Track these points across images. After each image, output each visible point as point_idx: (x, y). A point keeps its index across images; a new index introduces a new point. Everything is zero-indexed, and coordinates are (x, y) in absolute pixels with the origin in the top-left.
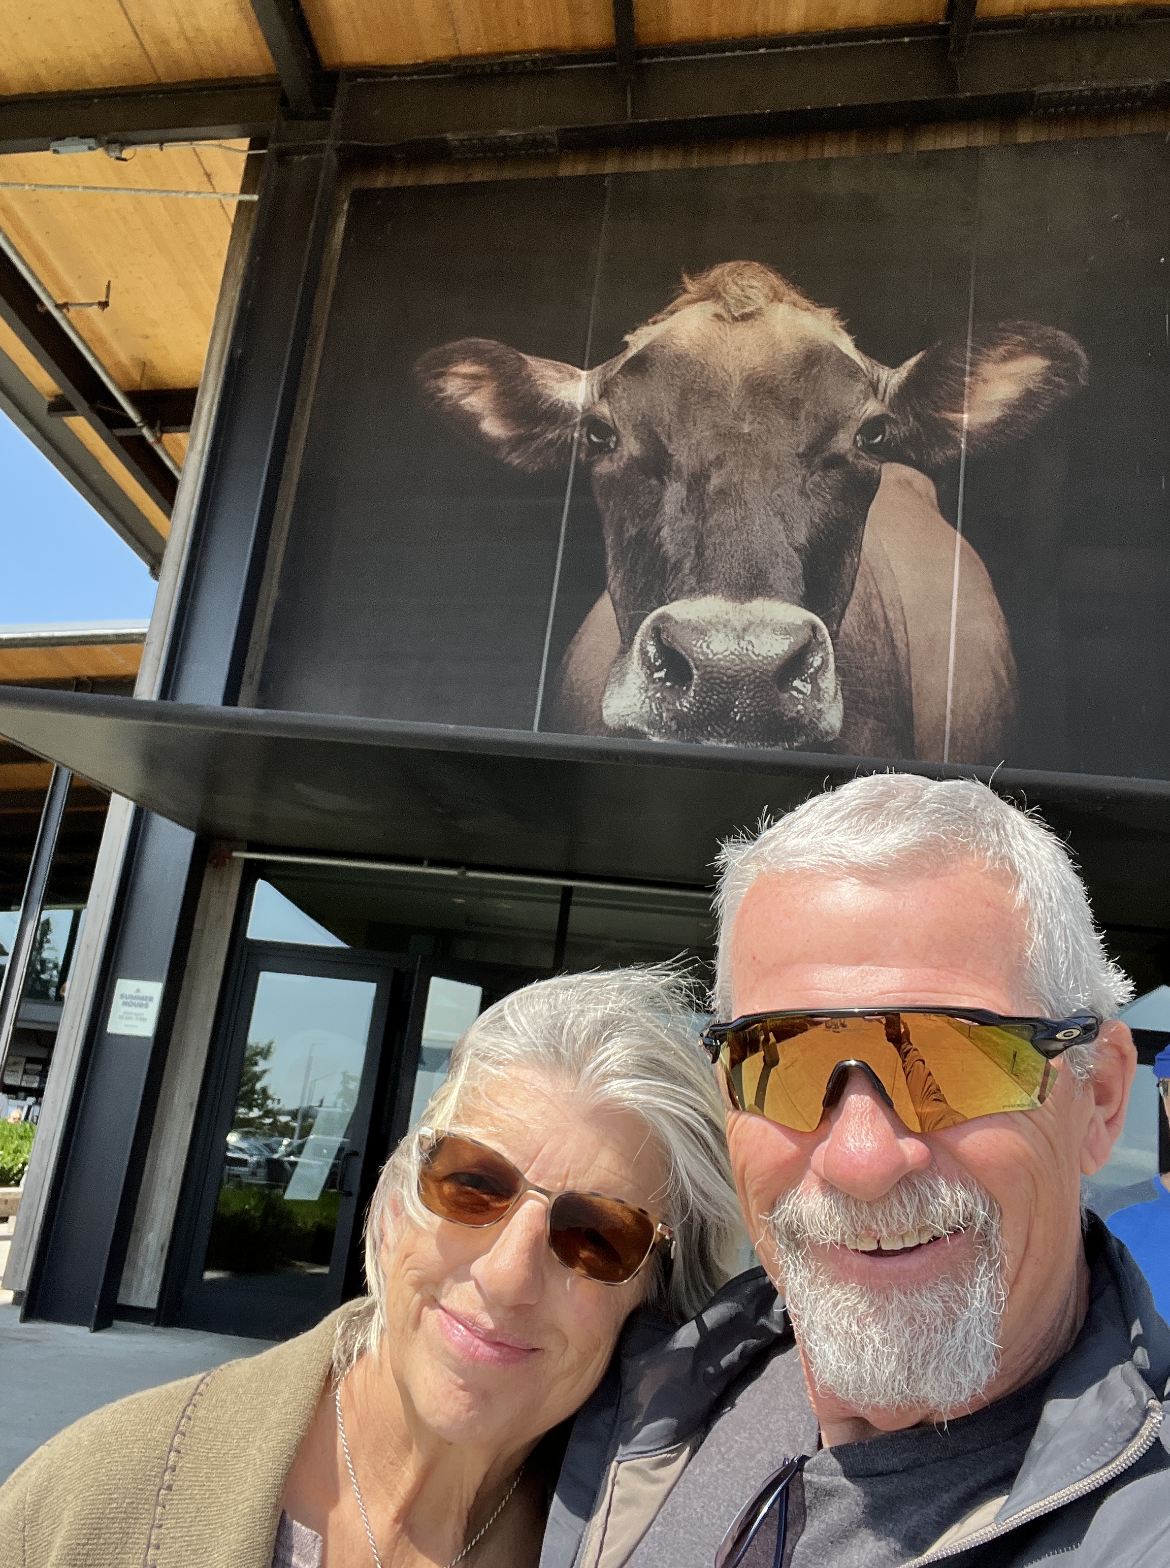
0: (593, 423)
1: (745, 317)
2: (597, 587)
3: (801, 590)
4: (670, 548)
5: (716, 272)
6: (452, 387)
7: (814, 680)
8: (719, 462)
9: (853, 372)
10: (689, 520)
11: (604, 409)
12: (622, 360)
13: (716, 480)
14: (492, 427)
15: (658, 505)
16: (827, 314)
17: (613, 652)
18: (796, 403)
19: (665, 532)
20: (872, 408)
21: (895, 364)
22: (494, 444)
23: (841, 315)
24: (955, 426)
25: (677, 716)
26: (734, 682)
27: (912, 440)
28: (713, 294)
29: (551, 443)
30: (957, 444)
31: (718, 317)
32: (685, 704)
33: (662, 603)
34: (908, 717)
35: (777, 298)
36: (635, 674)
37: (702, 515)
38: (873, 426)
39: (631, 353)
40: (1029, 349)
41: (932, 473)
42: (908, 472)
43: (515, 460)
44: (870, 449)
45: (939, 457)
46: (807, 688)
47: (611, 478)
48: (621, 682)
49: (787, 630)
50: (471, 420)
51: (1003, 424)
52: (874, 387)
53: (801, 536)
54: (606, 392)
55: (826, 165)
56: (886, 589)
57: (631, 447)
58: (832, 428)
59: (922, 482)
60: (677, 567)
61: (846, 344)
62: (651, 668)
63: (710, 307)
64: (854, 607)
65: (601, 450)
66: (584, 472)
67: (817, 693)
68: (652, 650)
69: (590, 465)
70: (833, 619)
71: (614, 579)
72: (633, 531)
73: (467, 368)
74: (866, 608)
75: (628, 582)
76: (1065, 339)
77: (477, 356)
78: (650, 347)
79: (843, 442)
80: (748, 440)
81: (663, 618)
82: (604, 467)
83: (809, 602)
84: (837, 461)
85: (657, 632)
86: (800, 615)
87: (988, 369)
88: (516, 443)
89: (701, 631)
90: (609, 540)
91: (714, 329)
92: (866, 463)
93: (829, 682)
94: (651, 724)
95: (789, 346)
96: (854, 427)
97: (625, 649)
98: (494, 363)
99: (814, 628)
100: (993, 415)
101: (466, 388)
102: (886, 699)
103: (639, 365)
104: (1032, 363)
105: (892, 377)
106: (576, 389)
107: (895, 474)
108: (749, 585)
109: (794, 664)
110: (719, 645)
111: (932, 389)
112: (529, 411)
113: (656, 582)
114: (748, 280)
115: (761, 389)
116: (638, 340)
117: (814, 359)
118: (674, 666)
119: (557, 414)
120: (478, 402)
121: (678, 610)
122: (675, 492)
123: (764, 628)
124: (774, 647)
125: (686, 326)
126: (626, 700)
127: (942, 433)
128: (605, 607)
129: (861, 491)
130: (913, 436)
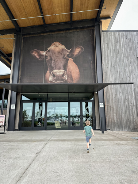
0: (46, 56)
1: (57, 46)
2: (48, 70)
4: (53, 66)
6: (34, 54)
8: (56, 59)
9: (66, 51)
10: (54, 64)
11: (46, 55)
12: (47, 51)
13: (56, 60)
14: (37, 57)
15: (51, 63)
16: (64, 46)
18: (62, 53)
20: (68, 53)
22: (38, 58)
23: (65, 46)
26: (59, 76)
27: (71, 56)
28: (54, 45)
29: (42, 58)
32: (55, 78)
34: (72, 78)
35: (59, 45)
36: (51, 76)
37: (55, 63)
38: (68, 55)
40: (79, 48)
41: (73, 59)
42: (71, 59)
43: (40, 59)
44: (68, 57)
45: (73, 57)
47: (48, 61)
49: (62, 72)
50: (36, 56)
51: (78, 54)
52: (68, 52)
53: (63, 64)
54: (46, 53)
55: (62, 33)
56: (70, 68)
57: (49, 58)
58: (65, 55)
59: (72, 59)
60: (54, 68)
61: (65, 48)
63: (54, 46)
64: (67, 70)
65: (47, 58)
66: (45, 60)
67: (65, 77)
70: (66, 71)
71: (49, 69)
72: (50, 65)
73: (35, 52)
74: (68, 70)
75: (50, 69)
76: (82, 47)
77: (35, 51)
79: (66, 56)
80: (58, 57)
82: (47, 60)
83: (64, 69)
84: (65, 58)
85: (52, 73)
86: (63, 71)
87: (76, 50)
88: (40, 58)
89: (56, 73)
90: (48, 66)
91: (55, 48)
92: (68, 58)
93: (66, 76)
95: (61, 49)
97: (50, 75)
98: (37, 51)
100: (77, 53)
101: (35, 54)
102: (70, 77)
103: (49, 51)
104: (80, 49)
105: (69, 51)
106: (44, 53)
107: (70, 59)
108: (60, 69)
109: (63, 75)
110: (57, 74)
111: (72, 52)
112: (40, 55)
113: (52, 69)
114: (57, 43)
115: (59, 52)
116: (49, 49)
117: (63, 50)
118: (54, 75)
119: (43, 56)
120: (36, 55)
121: (54, 71)
122: (53, 61)
123: (61, 72)
124: (62, 73)
125: (52, 47)
126: (51, 78)
127: (73, 55)
128: (48, 71)
129: (67, 60)
130: (71, 55)
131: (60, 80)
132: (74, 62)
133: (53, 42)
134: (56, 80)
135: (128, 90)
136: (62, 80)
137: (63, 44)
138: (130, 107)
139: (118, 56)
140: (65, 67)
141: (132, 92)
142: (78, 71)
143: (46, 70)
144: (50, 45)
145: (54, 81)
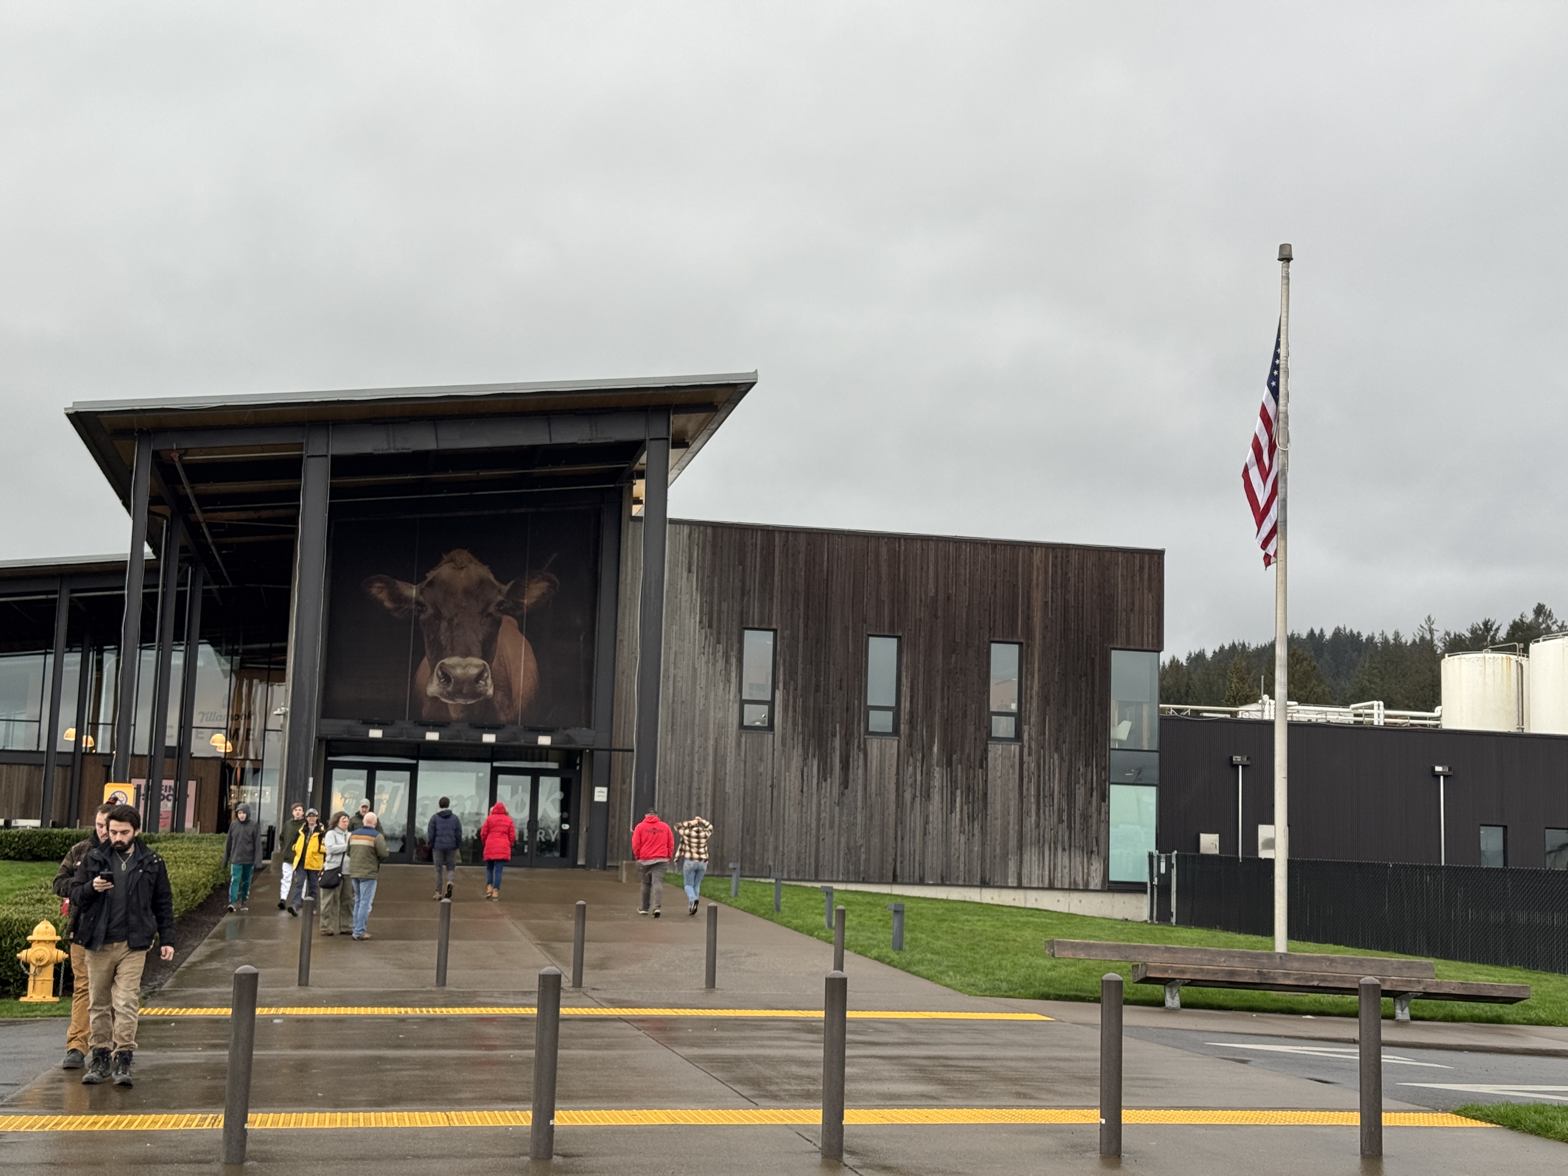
0: (418, 603)
1: (462, 568)
2: (423, 655)
3: (481, 654)
4: (443, 642)
5: (452, 553)
6: (374, 591)
7: (485, 681)
8: (456, 615)
9: (493, 586)
10: (448, 634)
11: (421, 599)
12: (426, 582)
13: (456, 621)
14: (388, 604)
15: (439, 629)
16: (486, 568)
17: (429, 674)
19: (442, 638)
20: (500, 598)
21: (505, 583)
22: (388, 610)
23: (490, 568)
24: (523, 604)
25: (448, 693)
26: (463, 682)
28: (452, 560)
29: (406, 609)
30: (522, 609)
31: (454, 568)
32: (450, 689)
33: (442, 658)
34: (510, 690)
35: (471, 562)
36: (435, 681)
37: (452, 632)
38: (500, 604)
39: (429, 579)
40: (543, 580)
41: (517, 618)
42: (510, 618)
43: (396, 615)
44: (499, 611)
45: (518, 613)
46: (483, 683)
47: (425, 621)
48: (432, 683)
49: (477, 666)
50: (381, 602)
51: (536, 603)
52: (500, 591)
53: (481, 638)
54: (421, 592)
56: (504, 652)
57: (430, 611)
58: (488, 604)
59: (515, 622)
60: (446, 648)
61: (492, 577)
62: (440, 678)
63: (452, 565)
64: (496, 659)
65: (420, 611)
66: (417, 618)
67: (486, 685)
68: (440, 673)
69: (419, 616)
70: (490, 663)
71: (428, 652)
72: (432, 637)
73: (378, 585)
74: (499, 660)
75: (432, 653)
76: (554, 578)
77: (381, 580)
78: (434, 578)
79: (492, 609)
81: (443, 664)
82: (423, 617)
83: (483, 658)
84: (490, 615)
85: (441, 668)
86: (480, 662)
87: (532, 586)
88: (396, 609)
89: (453, 667)
90: (426, 640)
91: (452, 572)
92: (498, 615)
93: (489, 681)
94: (441, 695)
96: (495, 604)
97: (432, 674)
98: (387, 583)
99: (485, 666)
100: (533, 600)
101: (378, 591)
102: (504, 685)
103: (431, 584)
104: (544, 585)
105: (505, 588)
106: (412, 592)
107: (506, 619)
108: (467, 654)
109: (480, 676)
110: (459, 671)
111: (517, 592)
112: (399, 599)
113: (440, 653)
114: (462, 556)
115: (467, 592)
116: (430, 576)
117: (482, 582)
118: (446, 678)
119: (407, 600)
120: (382, 596)
121: (446, 661)
122: (444, 624)
123: (471, 666)
124: (474, 671)
125: (444, 571)
126: (433, 688)
127: (519, 606)
128: (425, 661)
129: (497, 623)
130: (511, 607)
131: (465, 696)
132: (521, 630)
133: (448, 550)
134: (451, 696)
135: (693, 743)
136: (475, 694)
137: (484, 561)
138: (694, 799)
139: (677, 618)
140: (487, 651)
141: (706, 749)
142: (533, 665)
143: (419, 656)
144: (435, 563)
145: (446, 698)
